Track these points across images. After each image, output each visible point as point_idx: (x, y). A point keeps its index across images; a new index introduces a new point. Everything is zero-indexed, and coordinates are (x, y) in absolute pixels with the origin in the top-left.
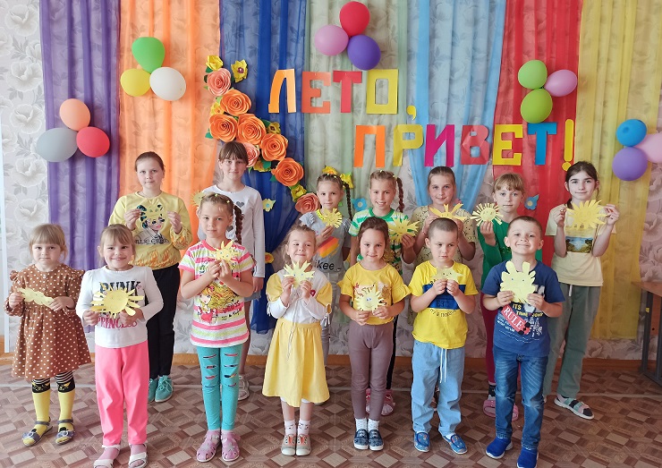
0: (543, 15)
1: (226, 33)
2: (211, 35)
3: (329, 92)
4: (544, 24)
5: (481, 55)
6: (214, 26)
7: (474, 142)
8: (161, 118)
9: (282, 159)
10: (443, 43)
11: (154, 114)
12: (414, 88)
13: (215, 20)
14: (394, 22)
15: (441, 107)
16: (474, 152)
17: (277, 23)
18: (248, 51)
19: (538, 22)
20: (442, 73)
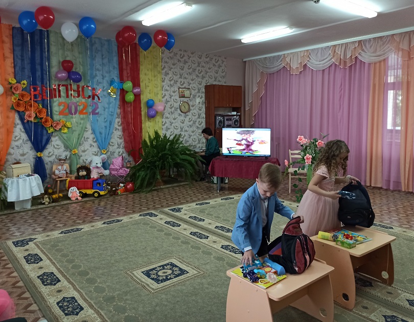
0: (129, 71)
1: (16, 70)
2: (10, 70)
4: (129, 75)
6: (11, 67)
9: (45, 117)
13: (11, 64)
17: (38, 67)
18: (27, 77)
19: (128, 74)
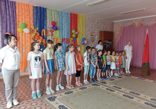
0: (74, 25)
1: (34, 23)
3: (50, 33)
5: (68, 29)
6: (32, 22)
7: (68, 40)
8: (24, 36)
10: (64, 27)
11: (22, 35)
12: (60, 33)
14: (58, 24)
15: (64, 36)
16: (68, 42)
17: (42, 23)
18: (38, 26)
20: (64, 31)
